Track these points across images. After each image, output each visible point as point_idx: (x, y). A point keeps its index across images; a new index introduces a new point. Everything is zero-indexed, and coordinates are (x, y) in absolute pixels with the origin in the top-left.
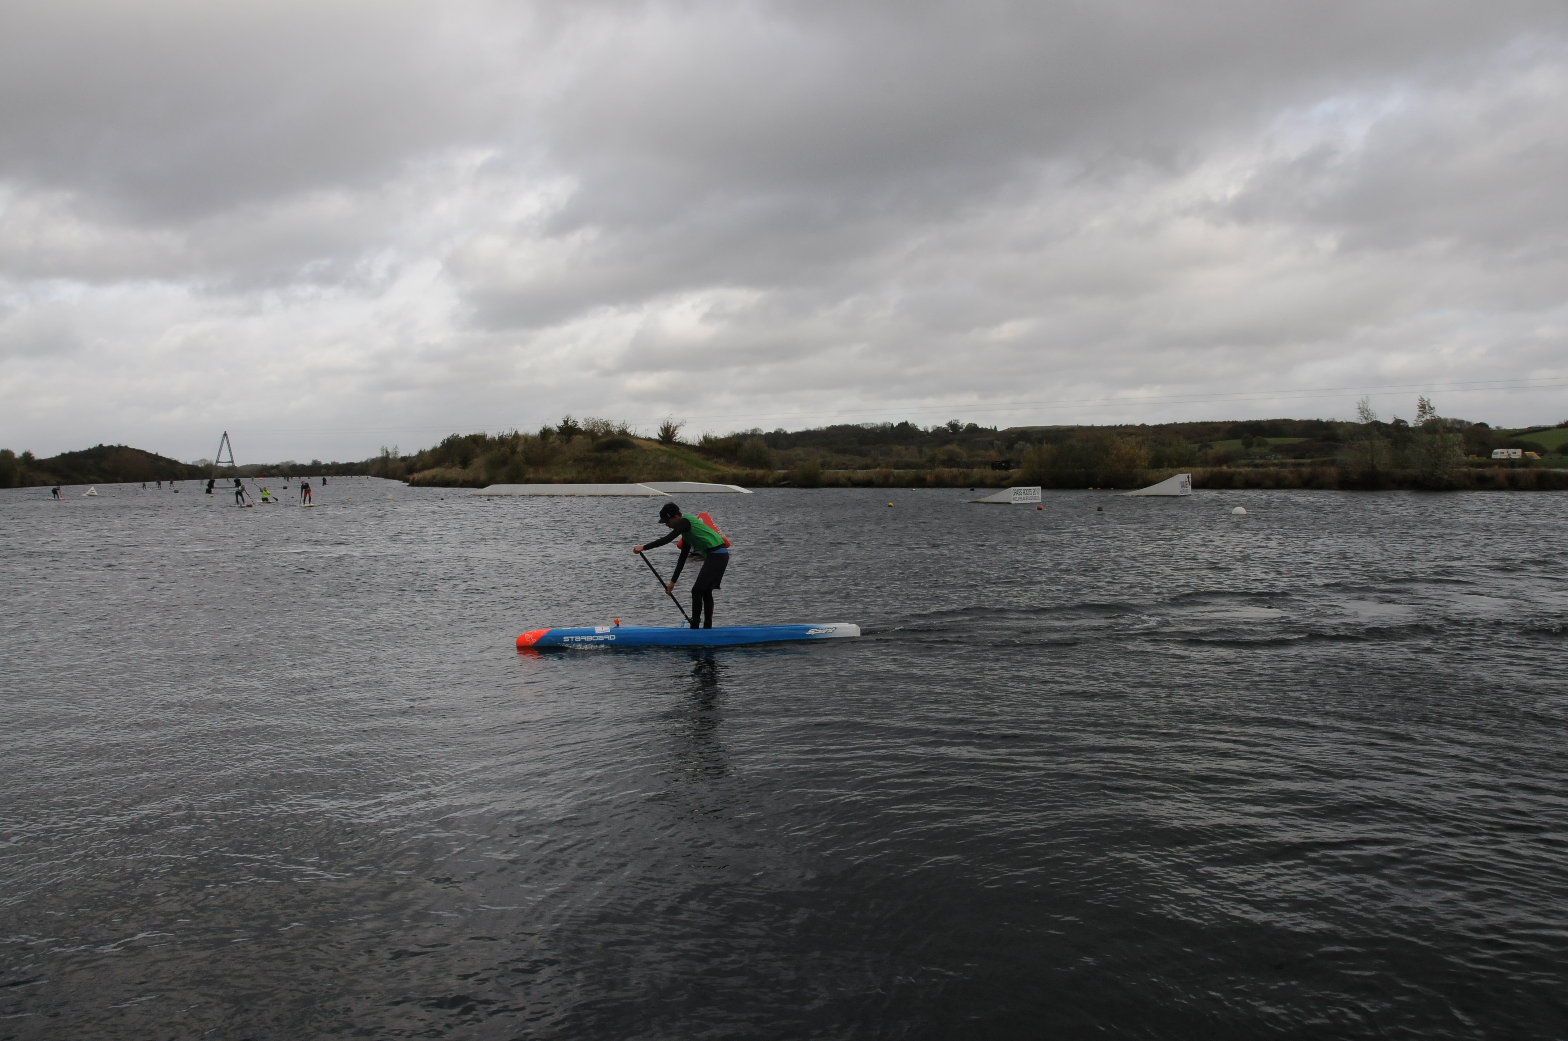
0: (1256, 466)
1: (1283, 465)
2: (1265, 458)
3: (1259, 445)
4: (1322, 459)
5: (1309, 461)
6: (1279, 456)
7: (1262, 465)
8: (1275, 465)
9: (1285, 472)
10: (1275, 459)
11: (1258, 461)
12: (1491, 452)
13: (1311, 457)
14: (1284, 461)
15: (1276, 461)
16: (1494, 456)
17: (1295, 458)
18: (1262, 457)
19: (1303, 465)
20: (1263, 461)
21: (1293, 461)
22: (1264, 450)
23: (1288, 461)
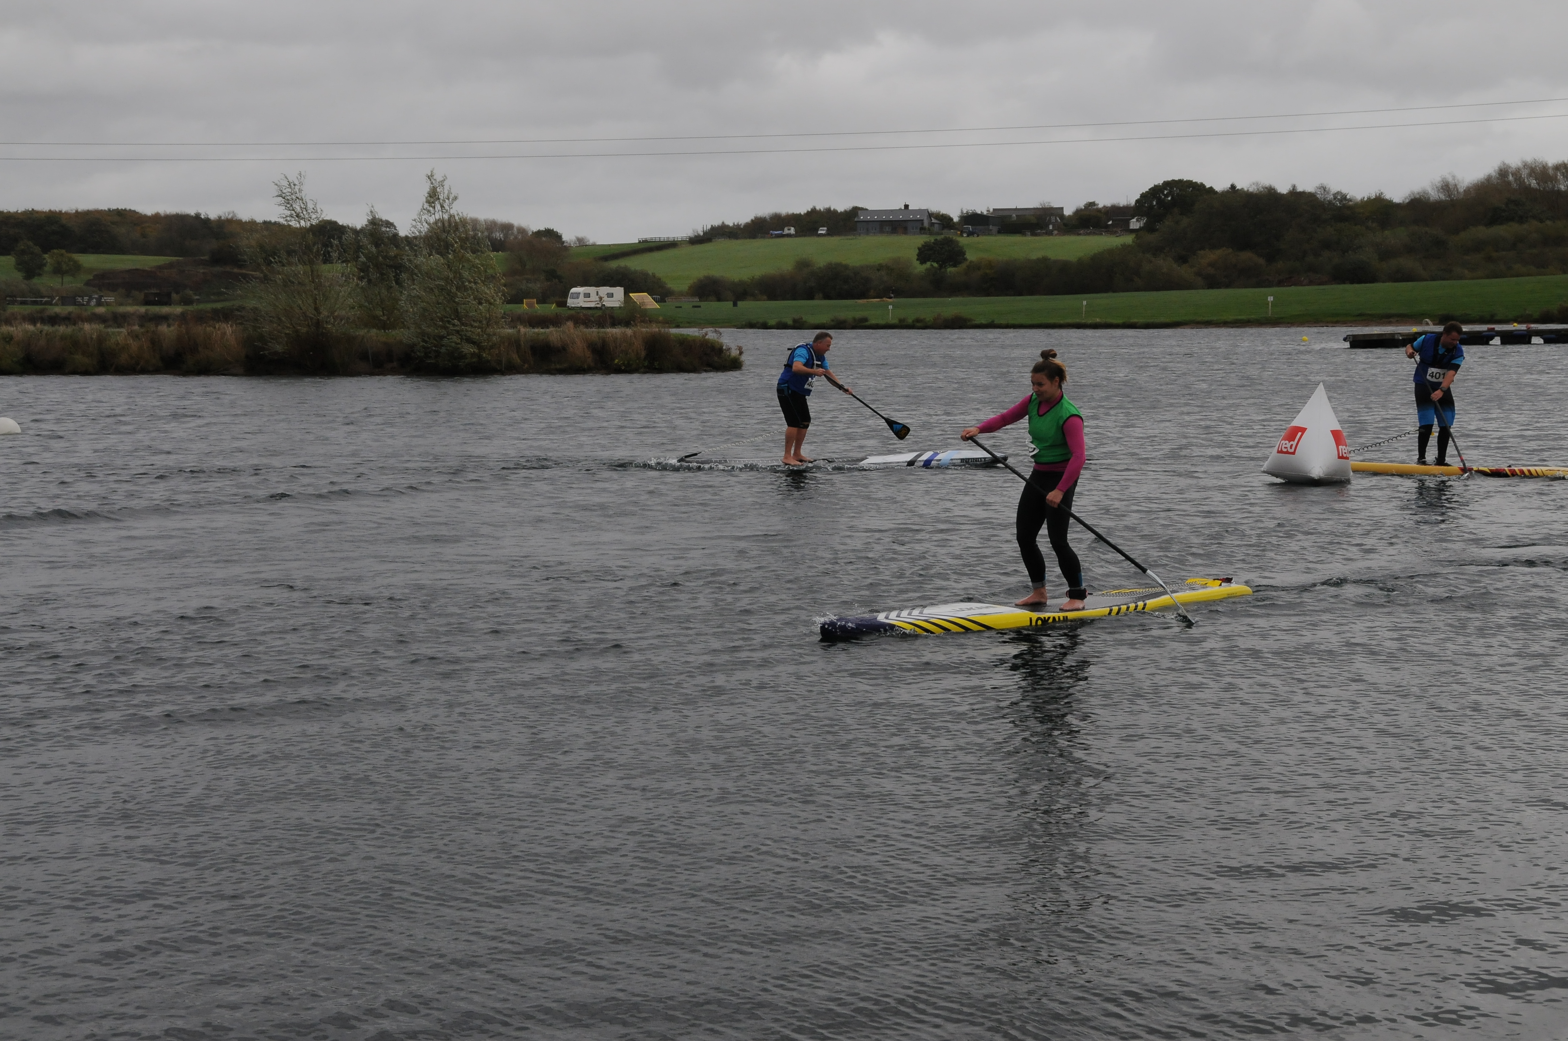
0: (54, 320)
1: (118, 320)
2: (75, 303)
3: (58, 271)
4: (209, 306)
5: (178, 310)
6: (110, 299)
7: (67, 319)
8: (102, 319)
9: (119, 335)
10: (99, 304)
11: (58, 309)
12: (565, 294)
13: (187, 301)
14: (122, 309)
15: (101, 310)
16: (571, 302)
17: (147, 303)
18: (64, 301)
19: (165, 318)
20: (70, 309)
21: (142, 309)
22: (70, 284)
23: (130, 309)
